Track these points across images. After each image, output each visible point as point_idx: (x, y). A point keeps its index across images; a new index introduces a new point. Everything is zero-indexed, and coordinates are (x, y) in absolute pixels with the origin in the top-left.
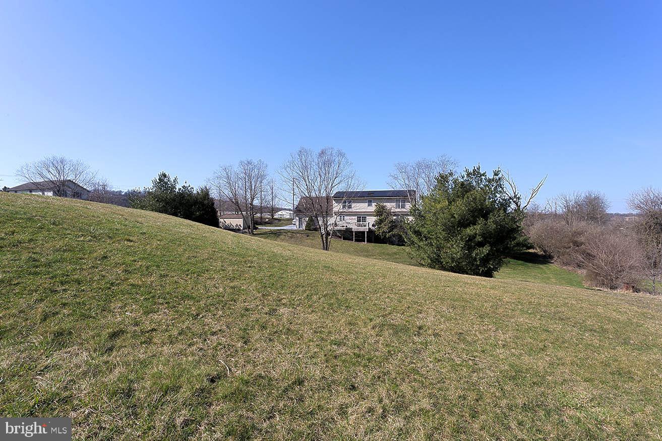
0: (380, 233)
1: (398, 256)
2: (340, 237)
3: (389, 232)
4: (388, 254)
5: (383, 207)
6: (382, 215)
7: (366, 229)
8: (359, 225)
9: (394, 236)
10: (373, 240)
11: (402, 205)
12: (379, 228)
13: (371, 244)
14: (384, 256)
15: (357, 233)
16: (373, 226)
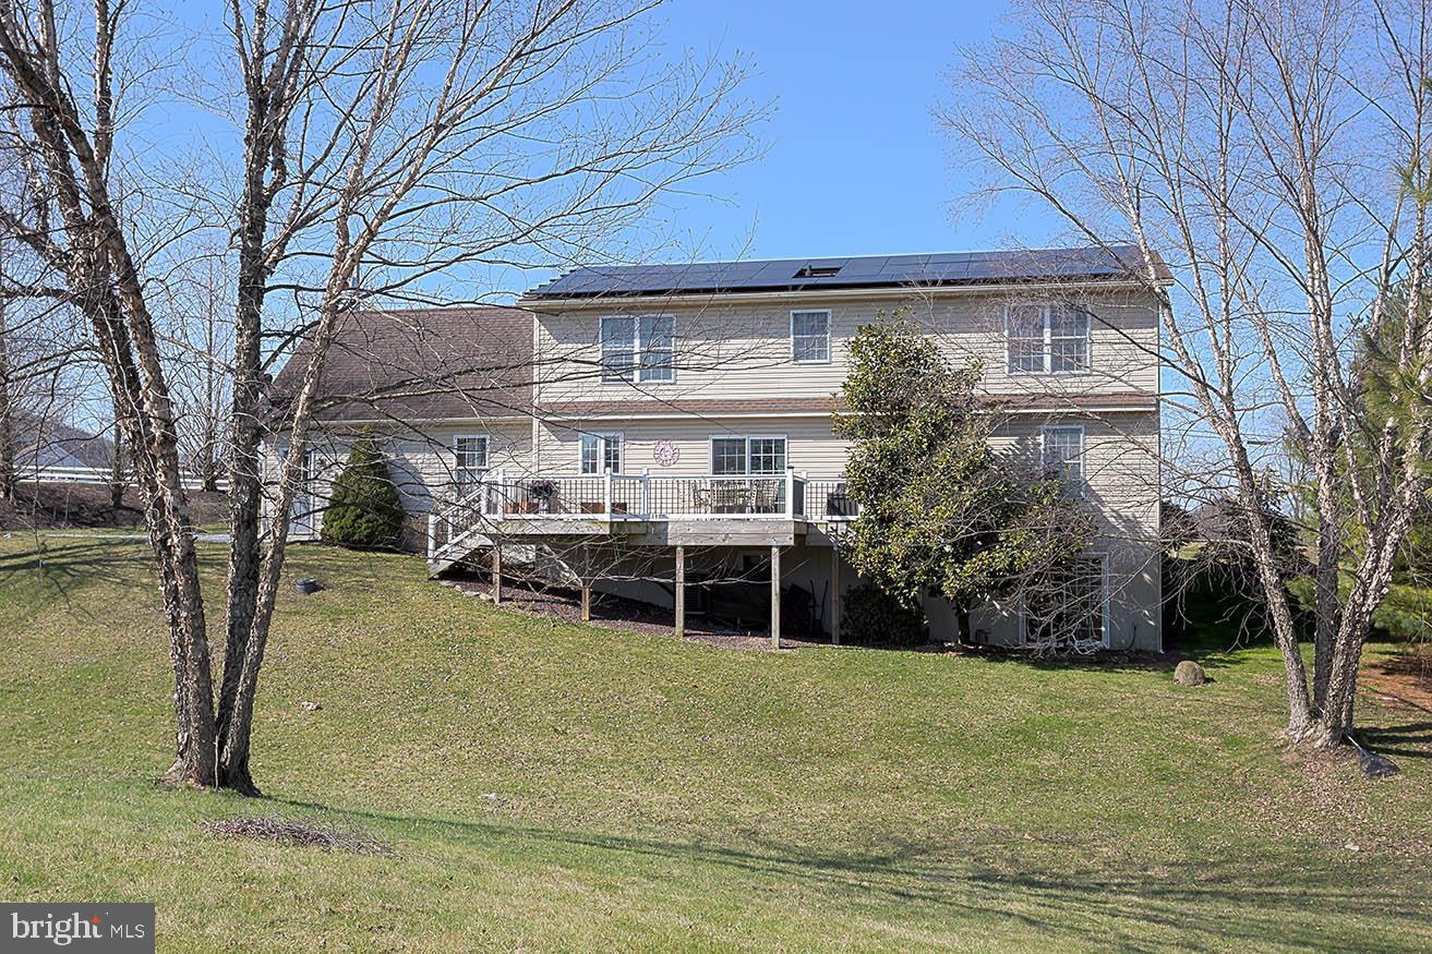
0: (887, 559)
1: (1050, 759)
2: (573, 596)
3: (965, 550)
4: (960, 741)
5: (914, 360)
6: (902, 420)
7: (774, 529)
8: (728, 502)
9: (1002, 585)
10: (834, 618)
11: (1054, 344)
12: (886, 521)
13: (814, 649)
14: (924, 765)
15: (704, 558)
16: (835, 505)
